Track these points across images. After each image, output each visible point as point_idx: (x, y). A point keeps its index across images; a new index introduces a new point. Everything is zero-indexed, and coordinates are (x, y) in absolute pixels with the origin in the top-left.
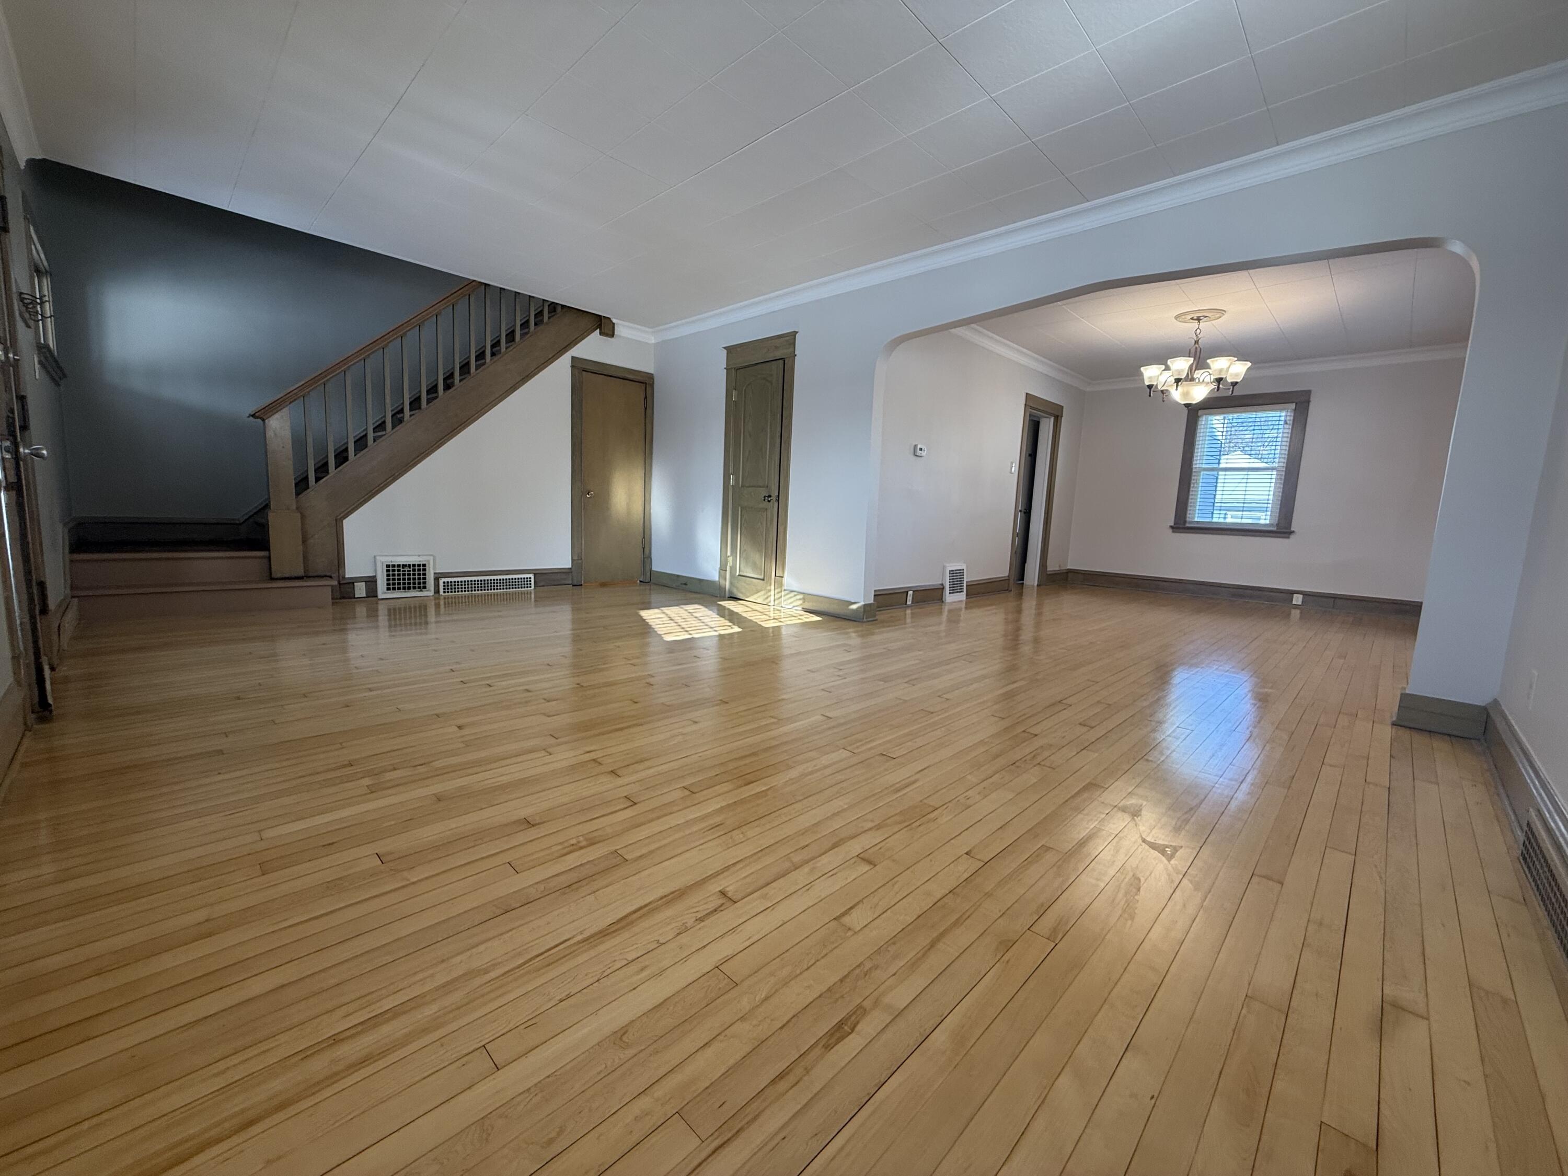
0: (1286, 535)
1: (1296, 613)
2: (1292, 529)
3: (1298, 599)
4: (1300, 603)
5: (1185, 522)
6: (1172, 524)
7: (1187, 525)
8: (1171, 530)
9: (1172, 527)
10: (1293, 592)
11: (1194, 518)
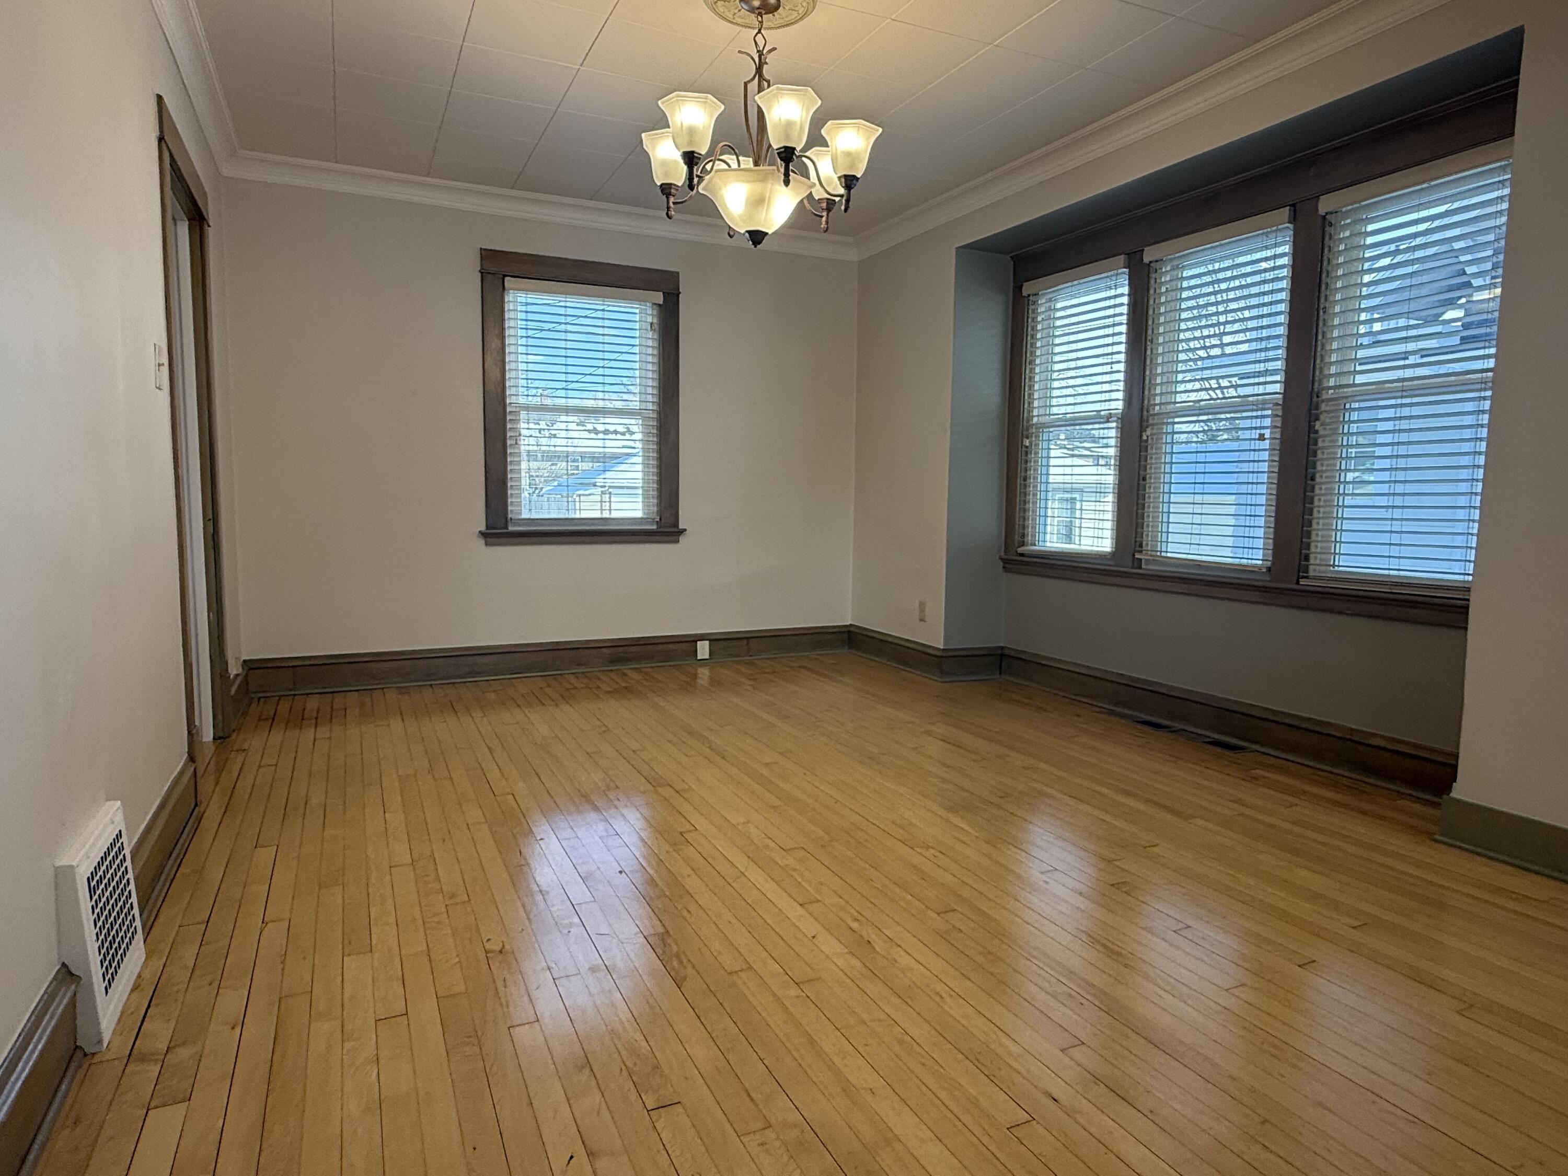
0: (673, 538)
1: (704, 673)
2: (681, 527)
3: (703, 650)
4: (707, 657)
5: (506, 521)
6: (483, 528)
7: (511, 528)
8: (482, 541)
9: (483, 534)
10: (693, 640)
11: (520, 514)
